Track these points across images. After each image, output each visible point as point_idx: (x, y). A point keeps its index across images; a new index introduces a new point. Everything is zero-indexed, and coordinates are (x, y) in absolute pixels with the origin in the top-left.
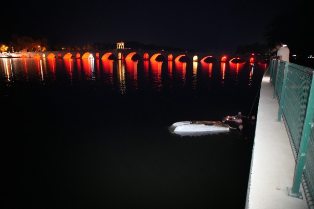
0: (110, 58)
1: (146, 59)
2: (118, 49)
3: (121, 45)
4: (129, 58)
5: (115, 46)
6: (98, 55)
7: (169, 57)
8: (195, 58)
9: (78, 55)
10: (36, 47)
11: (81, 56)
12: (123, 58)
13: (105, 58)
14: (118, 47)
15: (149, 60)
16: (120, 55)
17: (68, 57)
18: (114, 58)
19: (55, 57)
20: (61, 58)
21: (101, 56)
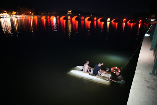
0: (64, 19)
1: (82, 20)
2: (68, 14)
3: (70, 12)
4: (74, 19)
5: (67, 12)
6: (58, 17)
7: (94, 19)
8: (109, 19)
9: (49, 17)
10: (29, 13)
11: (50, 17)
12: (71, 19)
13: (62, 19)
14: (68, 13)
15: (84, 20)
16: (69, 17)
17: (44, 18)
18: (66, 18)
19: (38, 18)
20: (40, 18)
21: (60, 18)
